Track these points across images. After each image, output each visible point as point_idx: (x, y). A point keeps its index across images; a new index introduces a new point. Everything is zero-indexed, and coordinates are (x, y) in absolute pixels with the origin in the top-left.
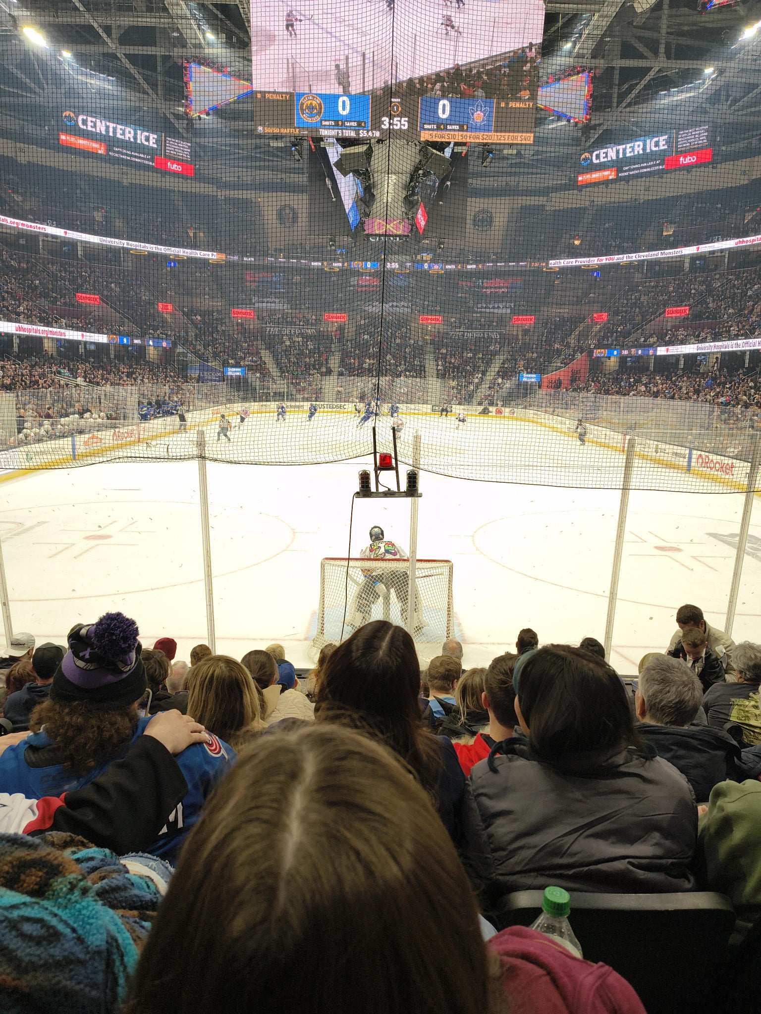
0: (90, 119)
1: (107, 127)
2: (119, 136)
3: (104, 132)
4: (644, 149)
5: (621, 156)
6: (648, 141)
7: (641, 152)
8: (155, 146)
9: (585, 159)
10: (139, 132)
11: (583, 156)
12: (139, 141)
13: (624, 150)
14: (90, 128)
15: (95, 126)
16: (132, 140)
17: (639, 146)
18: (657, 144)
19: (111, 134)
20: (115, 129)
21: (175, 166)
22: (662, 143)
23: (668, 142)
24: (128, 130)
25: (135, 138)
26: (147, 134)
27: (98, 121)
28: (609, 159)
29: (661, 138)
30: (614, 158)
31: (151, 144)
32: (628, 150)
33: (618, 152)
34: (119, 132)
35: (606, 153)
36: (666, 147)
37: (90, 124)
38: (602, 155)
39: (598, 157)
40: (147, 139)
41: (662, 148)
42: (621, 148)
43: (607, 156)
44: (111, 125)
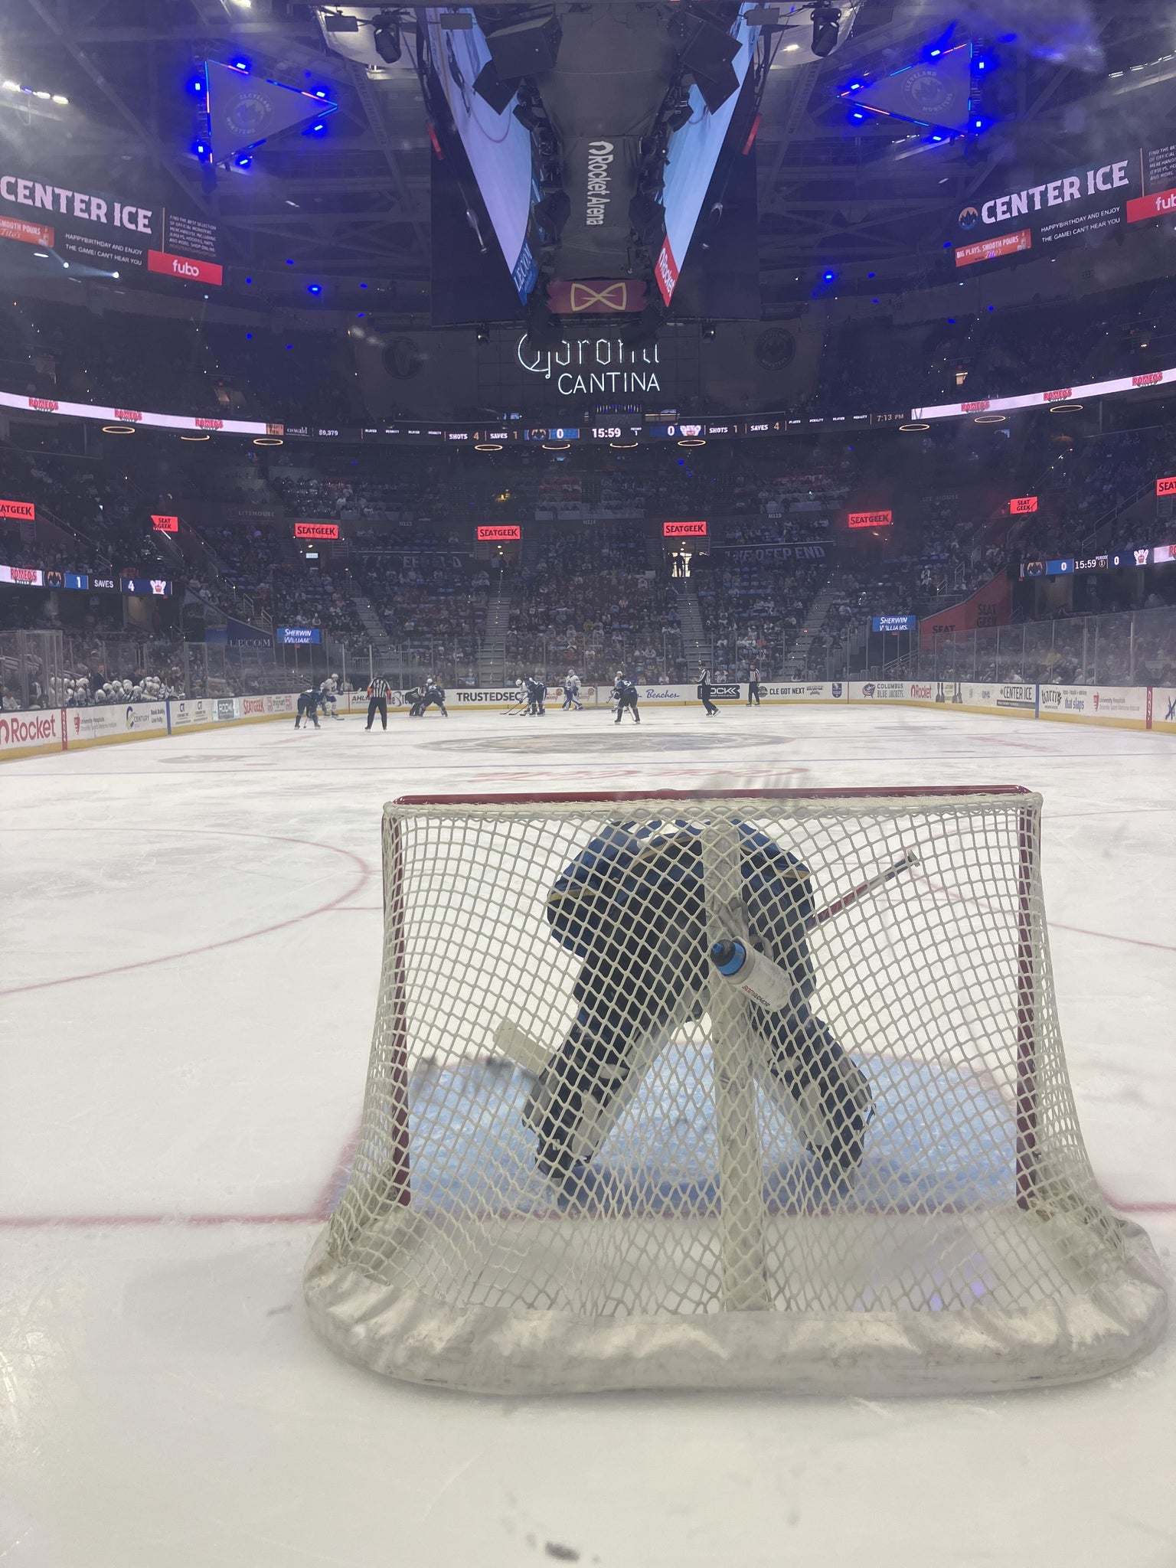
0: (21, 183)
1: (56, 198)
2: (77, 213)
3: (49, 206)
4: (1083, 188)
5: (1038, 206)
6: (1090, 174)
7: (1077, 195)
8: (148, 231)
9: (969, 217)
10: (117, 206)
11: (964, 213)
12: (117, 223)
13: (1044, 194)
14: (21, 200)
15: (32, 196)
16: (104, 220)
17: (1072, 185)
18: (1108, 178)
19: (63, 209)
20: (70, 201)
21: (187, 266)
22: (1117, 175)
23: (1128, 173)
24: (95, 201)
25: (110, 215)
26: (133, 210)
27: (38, 187)
28: (1015, 213)
29: (1116, 167)
30: (1024, 211)
31: (141, 228)
32: (1051, 194)
33: (1031, 198)
34: (78, 206)
35: (1009, 204)
36: (1126, 181)
37: (22, 192)
38: (1000, 209)
39: (992, 212)
40: (133, 218)
41: (1117, 183)
42: (1037, 191)
43: (1009, 210)
44: (64, 194)
